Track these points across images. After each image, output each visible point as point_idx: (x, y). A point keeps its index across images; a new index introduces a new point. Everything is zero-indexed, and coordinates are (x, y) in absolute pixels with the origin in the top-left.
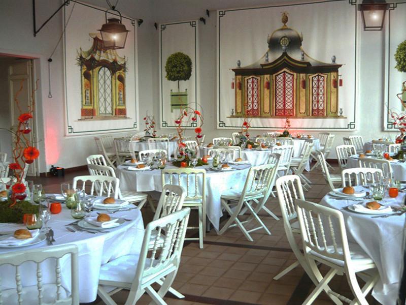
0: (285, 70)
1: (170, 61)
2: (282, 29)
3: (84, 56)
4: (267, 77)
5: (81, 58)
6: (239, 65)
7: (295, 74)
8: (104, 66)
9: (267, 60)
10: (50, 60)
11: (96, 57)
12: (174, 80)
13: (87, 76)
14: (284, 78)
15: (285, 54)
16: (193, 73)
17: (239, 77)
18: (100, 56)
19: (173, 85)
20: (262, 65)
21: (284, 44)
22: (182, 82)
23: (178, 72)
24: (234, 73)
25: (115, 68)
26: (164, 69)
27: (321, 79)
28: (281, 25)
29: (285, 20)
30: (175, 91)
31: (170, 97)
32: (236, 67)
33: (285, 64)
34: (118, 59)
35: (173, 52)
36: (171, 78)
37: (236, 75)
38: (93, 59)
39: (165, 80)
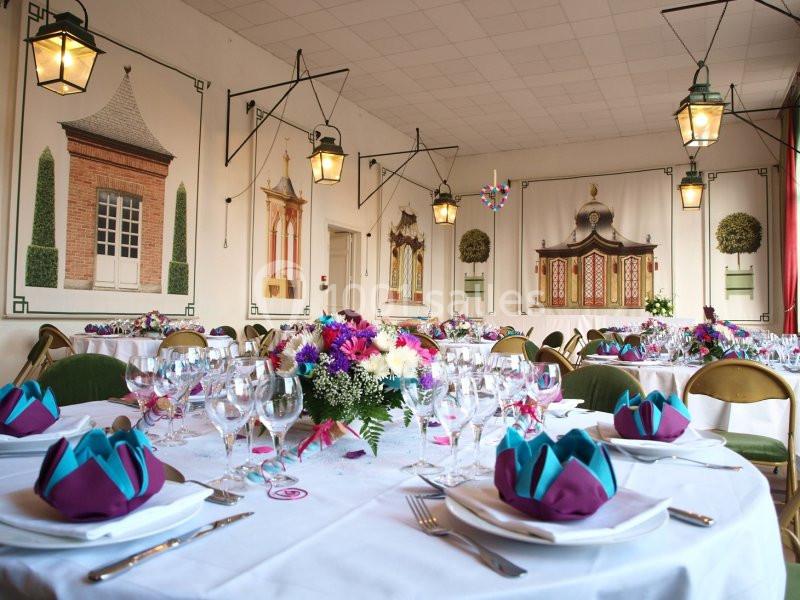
0: (594, 251)
1: (465, 239)
2: (591, 203)
3: (394, 231)
4: (574, 259)
5: (392, 234)
6: (544, 244)
7: (606, 256)
8: (408, 244)
9: (574, 240)
10: (369, 235)
11: (403, 233)
12: (469, 261)
13: (395, 253)
14: (594, 261)
15: (594, 233)
16: (491, 254)
17: (544, 259)
18: (407, 232)
19: (468, 267)
20: (569, 246)
21: (594, 219)
22: (479, 265)
23: (475, 252)
24: (537, 255)
25: (416, 245)
26: (458, 248)
27: (635, 262)
28: (590, 199)
29: (594, 193)
30: (470, 275)
31: (463, 282)
32: (540, 247)
33: (594, 244)
34: (419, 236)
35: (469, 228)
36: (466, 259)
37: (541, 256)
38: (400, 235)
39: (459, 261)
